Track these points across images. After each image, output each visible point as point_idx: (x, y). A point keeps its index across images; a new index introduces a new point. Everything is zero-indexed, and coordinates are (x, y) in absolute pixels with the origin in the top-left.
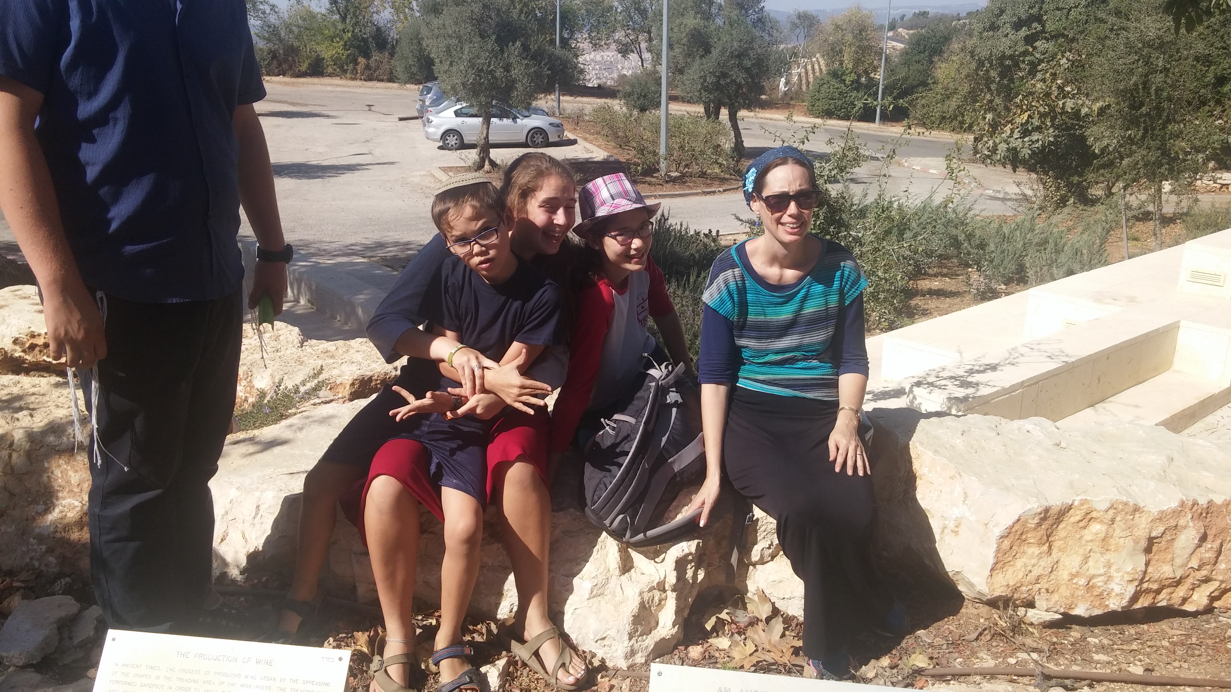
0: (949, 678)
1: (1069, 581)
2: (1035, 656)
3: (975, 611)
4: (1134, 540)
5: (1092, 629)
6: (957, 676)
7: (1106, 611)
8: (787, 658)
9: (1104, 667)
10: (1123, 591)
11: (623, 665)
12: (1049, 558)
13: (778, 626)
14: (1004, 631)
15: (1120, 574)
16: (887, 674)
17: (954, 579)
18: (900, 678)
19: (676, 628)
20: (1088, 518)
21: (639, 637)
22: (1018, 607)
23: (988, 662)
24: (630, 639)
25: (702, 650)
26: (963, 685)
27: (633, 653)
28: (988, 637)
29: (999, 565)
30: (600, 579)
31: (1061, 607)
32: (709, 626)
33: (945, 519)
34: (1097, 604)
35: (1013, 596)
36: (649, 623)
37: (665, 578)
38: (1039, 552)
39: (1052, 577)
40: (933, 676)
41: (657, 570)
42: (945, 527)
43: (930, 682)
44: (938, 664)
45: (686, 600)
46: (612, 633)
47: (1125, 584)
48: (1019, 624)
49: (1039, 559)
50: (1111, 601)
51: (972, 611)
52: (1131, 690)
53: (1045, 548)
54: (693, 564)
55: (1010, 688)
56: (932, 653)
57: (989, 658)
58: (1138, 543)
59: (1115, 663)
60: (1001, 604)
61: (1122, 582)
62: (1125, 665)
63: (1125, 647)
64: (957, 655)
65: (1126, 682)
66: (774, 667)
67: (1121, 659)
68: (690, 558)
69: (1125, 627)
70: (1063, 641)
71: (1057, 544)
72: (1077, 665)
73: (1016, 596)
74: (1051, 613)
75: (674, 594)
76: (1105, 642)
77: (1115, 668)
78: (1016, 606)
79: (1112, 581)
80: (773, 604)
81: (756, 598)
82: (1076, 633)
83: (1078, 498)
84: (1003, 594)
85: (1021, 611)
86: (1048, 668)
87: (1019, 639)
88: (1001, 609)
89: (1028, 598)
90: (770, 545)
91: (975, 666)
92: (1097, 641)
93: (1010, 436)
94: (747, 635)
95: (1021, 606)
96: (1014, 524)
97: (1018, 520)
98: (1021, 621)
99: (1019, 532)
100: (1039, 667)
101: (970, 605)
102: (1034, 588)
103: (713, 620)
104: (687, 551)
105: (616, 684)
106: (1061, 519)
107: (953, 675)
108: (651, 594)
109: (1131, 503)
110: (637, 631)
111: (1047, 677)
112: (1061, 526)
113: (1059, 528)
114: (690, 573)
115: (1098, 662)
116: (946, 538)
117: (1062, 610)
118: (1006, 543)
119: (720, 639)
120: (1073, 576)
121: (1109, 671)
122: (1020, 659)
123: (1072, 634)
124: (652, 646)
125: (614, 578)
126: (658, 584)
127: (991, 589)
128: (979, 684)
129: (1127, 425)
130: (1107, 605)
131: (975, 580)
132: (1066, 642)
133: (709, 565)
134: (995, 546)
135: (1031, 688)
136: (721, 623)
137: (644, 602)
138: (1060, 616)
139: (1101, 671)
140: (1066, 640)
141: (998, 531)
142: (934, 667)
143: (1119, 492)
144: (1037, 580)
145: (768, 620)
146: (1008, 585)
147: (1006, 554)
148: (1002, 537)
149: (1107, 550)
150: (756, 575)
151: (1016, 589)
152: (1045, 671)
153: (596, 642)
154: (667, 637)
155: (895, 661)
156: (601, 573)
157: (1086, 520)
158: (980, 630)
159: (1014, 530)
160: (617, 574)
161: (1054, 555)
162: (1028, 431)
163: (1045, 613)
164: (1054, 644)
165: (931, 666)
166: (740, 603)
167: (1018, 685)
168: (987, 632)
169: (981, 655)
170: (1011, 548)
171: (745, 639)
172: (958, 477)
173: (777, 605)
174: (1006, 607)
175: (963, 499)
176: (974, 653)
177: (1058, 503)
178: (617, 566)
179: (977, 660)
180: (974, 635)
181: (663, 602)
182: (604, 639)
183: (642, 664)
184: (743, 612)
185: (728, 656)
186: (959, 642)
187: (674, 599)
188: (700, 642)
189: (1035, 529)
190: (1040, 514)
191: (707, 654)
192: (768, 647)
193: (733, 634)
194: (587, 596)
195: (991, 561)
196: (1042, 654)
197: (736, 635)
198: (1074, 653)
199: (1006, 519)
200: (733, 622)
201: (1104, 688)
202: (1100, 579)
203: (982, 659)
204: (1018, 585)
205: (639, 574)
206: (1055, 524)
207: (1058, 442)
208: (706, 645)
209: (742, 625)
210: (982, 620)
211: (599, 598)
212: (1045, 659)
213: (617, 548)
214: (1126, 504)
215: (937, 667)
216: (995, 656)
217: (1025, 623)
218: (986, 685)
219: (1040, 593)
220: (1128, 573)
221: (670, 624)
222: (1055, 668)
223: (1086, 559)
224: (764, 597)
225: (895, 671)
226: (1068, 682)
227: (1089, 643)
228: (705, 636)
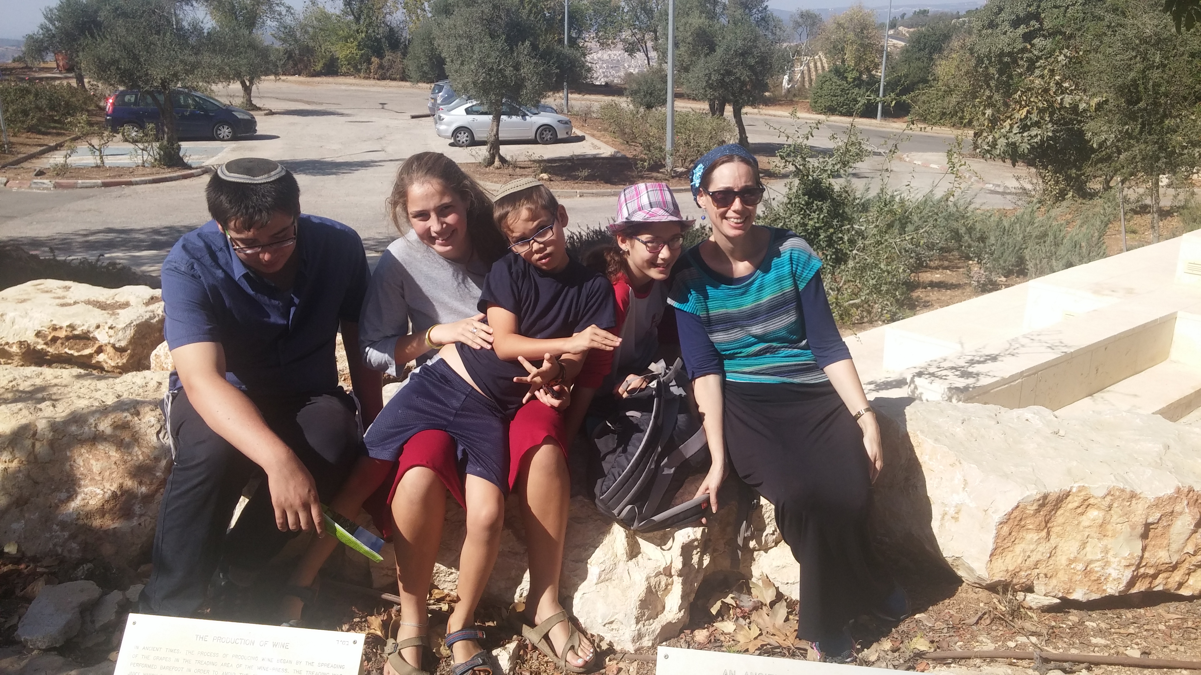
0: (949, 661)
1: (1067, 566)
2: (1034, 639)
3: (975, 596)
4: (1130, 526)
5: (1089, 613)
6: (958, 659)
7: (1103, 595)
8: (791, 641)
9: (1102, 650)
10: (1120, 576)
11: (630, 648)
12: (1048, 544)
13: (782, 610)
14: (1003, 615)
15: (1117, 559)
16: (889, 657)
17: (955, 564)
18: (902, 661)
19: (682, 612)
20: (1086, 504)
21: (645, 621)
22: (1017, 592)
23: (987, 645)
24: (637, 623)
25: (708, 634)
26: (964, 668)
27: (640, 636)
28: (988, 621)
29: (999, 550)
30: (608, 564)
31: (1059, 591)
32: (714, 611)
33: (946, 505)
34: (1095, 588)
35: (1012, 581)
36: (656, 607)
37: (671, 563)
38: (1038, 537)
39: (1051, 562)
40: (934, 659)
41: (664, 556)
42: (946, 514)
43: (931, 665)
44: (938, 648)
45: (692, 585)
46: (620, 617)
47: (1122, 569)
48: (1019, 608)
49: (1038, 545)
50: (1109, 585)
51: (972, 596)
52: (1128, 672)
53: (1044, 533)
54: (698, 550)
55: (1009, 671)
56: (933, 637)
57: (989, 641)
58: (1135, 528)
59: (1112, 646)
60: (1000, 589)
61: (1119, 568)
62: (1123, 648)
63: (1122, 631)
64: (957, 638)
65: (1123, 665)
66: (778, 650)
67: (1119, 642)
68: (696, 543)
69: (1123, 611)
70: (1061, 625)
71: (1055, 530)
72: (1076, 648)
73: (1015, 581)
74: (1049, 598)
75: (681, 579)
76: (1103, 625)
77: (1112, 651)
78: (1015, 591)
79: (1110, 566)
80: (777, 589)
81: (760, 583)
82: (1074, 617)
83: (1076, 485)
84: (1003, 579)
85: (1020, 596)
86: (1047, 651)
87: (1019, 623)
88: (1001, 594)
89: (1027, 583)
90: (774, 532)
91: (975, 650)
92: (1094, 625)
93: (1011, 425)
94: (752, 619)
95: (1020, 591)
96: (1013, 510)
97: (1017, 507)
98: (1020, 606)
99: (1018, 519)
100: (1038, 650)
101: (970, 590)
102: (1033, 573)
103: (718, 604)
104: (692, 537)
105: (624, 668)
106: (1059, 505)
107: (954, 658)
108: (657, 579)
109: (1128, 489)
110: (644, 615)
111: (1046, 660)
112: (1059, 512)
113: (1057, 515)
114: (695, 559)
115: (1096, 646)
116: (947, 524)
117: (1060, 595)
118: (1006, 529)
119: (725, 623)
120: (1071, 561)
121: (1106, 654)
122: (1019, 642)
123: (1070, 618)
124: (659, 630)
125: (621, 563)
126: (665, 569)
127: (991, 574)
128: (979, 667)
129: (1124, 414)
130: (1104, 590)
131: (975, 565)
132: (1064, 626)
133: (715, 550)
134: (995, 532)
135: (1030, 671)
136: (726, 607)
137: (650, 587)
138: (1058, 601)
139: (1098, 654)
140: (1065, 624)
141: (997, 517)
142: (935, 650)
143: (1116, 479)
144: (1036, 566)
145: (772, 604)
146: (1007, 570)
147: (1005, 539)
148: (1001, 524)
149: (1104, 536)
150: (760, 561)
151: (1015, 574)
152: (1044, 654)
153: (604, 626)
154: (674, 621)
155: (897, 644)
156: (608, 559)
157: (1084, 507)
158: (980, 614)
159: (1013, 516)
160: (624, 559)
161: (1051, 541)
162: (1027, 420)
163: (1044, 597)
164: (1052, 627)
165: (932, 650)
166: (745, 589)
167: (1017, 668)
168: (986, 616)
169: (980, 638)
170: (1010, 534)
171: (750, 623)
172: (958, 464)
173: (781, 590)
174: (1005, 591)
175: (963, 486)
176: (974, 637)
177: (1056, 490)
178: (625, 552)
179: (977, 644)
180: (974, 620)
181: (669, 587)
182: (611, 623)
183: (649, 648)
184: (747, 596)
185: (733, 640)
186: (960, 626)
187: (680, 584)
188: (706, 626)
189: (1034, 515)
190: (1039, 500)
191: (712, 637)
192: (772, 631)
193: (737, 618)
194: (595, 581)
195: (991, 546)
196: (1041, 638)
197: (741, 619)
198: (1072, 637)
199: (1005, 506)
200: (738, 606)
201: (1102, 671)
202: (1098, 564)
203: (982, 642)
204: (1018, 570)
205: (645, 559)
206: (1053, 510)
207: (1056, 430)
208: (711, 629)
209: (747, 610)
210: (982, 605)
211: (607, 583)
212: (1043, 643)
213: (624, 534)
214: (1123, 491)
215: (938, 650)
216: (995, 640)
217: (1024, 608)
218: (986, 668)
219: (1038, 578)
220: (1125, 558)
221: (676, 608)
222: (1054, 652)
223: (1084, 545)
224: (768, 582)
225: (896, 654)
226: (1066, 665)
227: (1087, 627)
228: (711, 620)
